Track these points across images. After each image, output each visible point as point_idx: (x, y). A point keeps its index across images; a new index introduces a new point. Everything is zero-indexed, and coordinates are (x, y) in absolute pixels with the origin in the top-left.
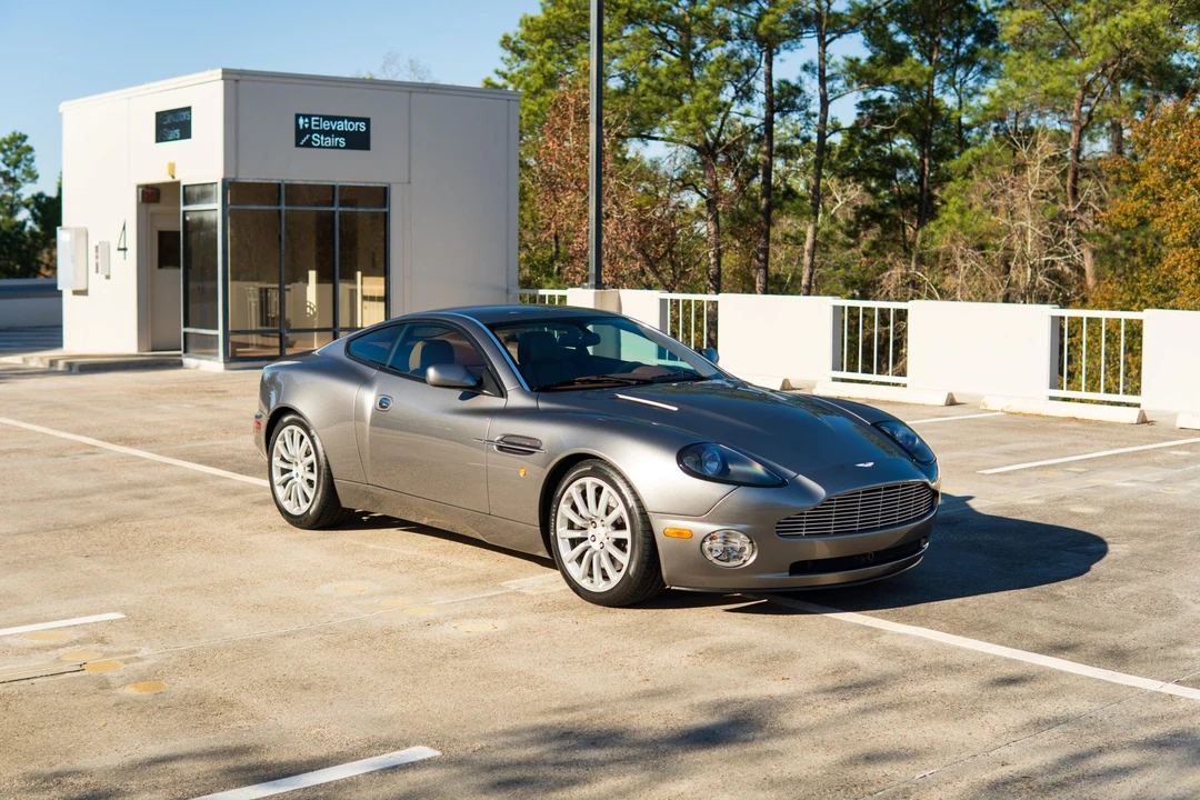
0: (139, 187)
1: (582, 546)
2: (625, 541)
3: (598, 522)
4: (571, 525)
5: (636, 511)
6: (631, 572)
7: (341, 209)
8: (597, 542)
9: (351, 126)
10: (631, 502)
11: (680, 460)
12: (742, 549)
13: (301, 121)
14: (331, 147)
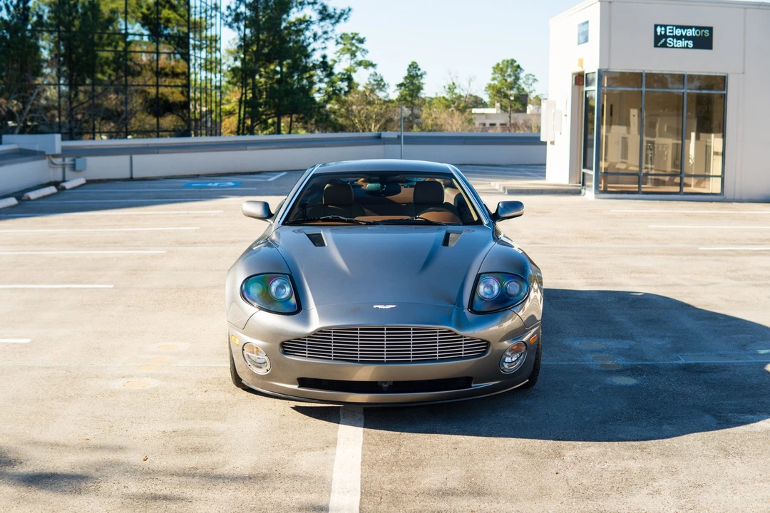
0: (573, 74)
7: (689, 91)
9: (698, 33)
13: (659, 29)
14: (682, 48)
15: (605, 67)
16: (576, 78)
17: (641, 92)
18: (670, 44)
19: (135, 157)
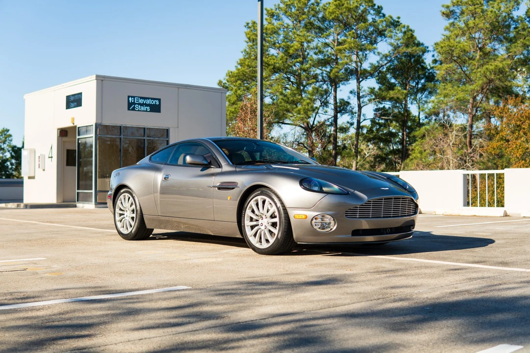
0: (58, 129)
1: (256, 228)
2: (276, 223)
3: (264, 217)
4: (251, 219)
5: (281, 208)
6: (279, 237)
7: (148, 138)
8: (263, 226)
9: (152, 102)
10: (279, 205)
11: (301, 184)
12: (330, 223)
13: (130, 99)
14: (143, 111)
15: (99, 122)
16: (60, 132)
17: (121, 138)
18: (137, 108)
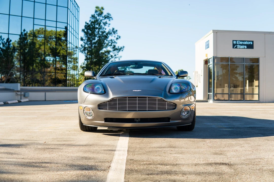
7: (245, 64)
9: (248, 43)
13: (234, 42)
14: (243, 48)
15: (215, 56)
16: (205, 62)
17: (229, 64)
18: (238, 47)
19: (47, 93)
